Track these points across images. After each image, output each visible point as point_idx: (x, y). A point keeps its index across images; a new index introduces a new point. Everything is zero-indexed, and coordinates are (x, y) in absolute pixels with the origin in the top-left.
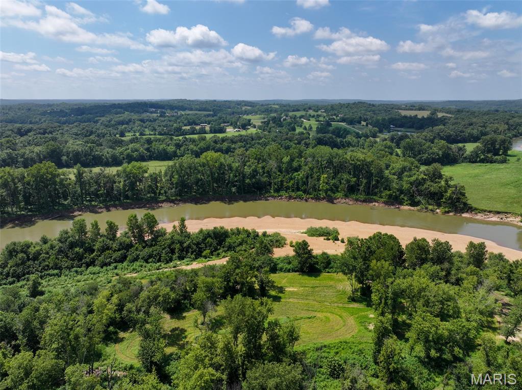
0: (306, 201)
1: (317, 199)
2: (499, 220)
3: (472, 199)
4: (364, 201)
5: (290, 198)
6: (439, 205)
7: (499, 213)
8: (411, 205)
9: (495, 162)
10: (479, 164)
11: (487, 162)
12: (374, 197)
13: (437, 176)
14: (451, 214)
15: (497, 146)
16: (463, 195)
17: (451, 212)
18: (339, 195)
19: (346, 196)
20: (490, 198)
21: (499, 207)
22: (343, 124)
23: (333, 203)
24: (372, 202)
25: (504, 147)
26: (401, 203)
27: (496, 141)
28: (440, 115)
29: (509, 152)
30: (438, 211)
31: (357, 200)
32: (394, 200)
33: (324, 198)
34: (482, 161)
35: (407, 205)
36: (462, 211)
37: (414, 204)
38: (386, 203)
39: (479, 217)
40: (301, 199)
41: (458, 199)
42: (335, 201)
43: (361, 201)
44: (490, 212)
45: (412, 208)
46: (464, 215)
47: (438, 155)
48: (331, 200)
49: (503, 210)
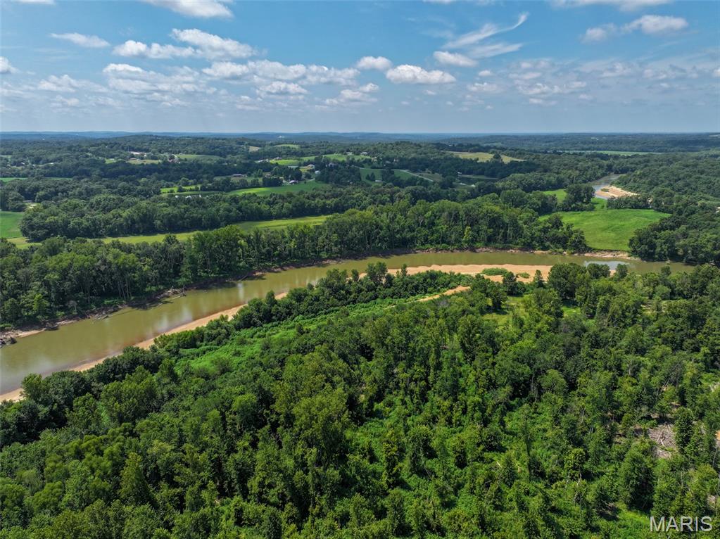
0: (452, 251)
1: (461, 249)
2: (612, 256)
3: (590, 241)
4: (502, 249)
5: (437, 250)
6: (565, 248)
7: (611, 251)
8: (542, 249)
9: (584, 210)
10: (571, 212)
11: (578, 210)
12: (510, 245)
13: (557, 224)
14: (576, 255)
15: (583, 195)
16: (583, 238)
17: (576, 253)
18: (478, 244)
19: (486, 245)
20: (599, 241)
21: (610, 247)
22: (405, 171)
23: (475, 251)
24: (509, 249)
25: (588, 195)
26: (534, 249)
27: (581, 190)
28: (506, 160)
29: (592, 200)
30: (565, 253)
31: (496, 248)
32: (528, 247)
33: (467, 249)
34: (573, 209)
35: (539, 249)
36: (584, 252)
37: (545, 248)
38: (521, 249)
39: (598, 255)
40: (448, 250)
41: (581, 241)
42: (477, 251)
43: (500, 249)
44: (605, 251)
45: (544, 252)
46: (586, 255)
47: (538, 205)
48: (473, 250)
49: (613, 248)
